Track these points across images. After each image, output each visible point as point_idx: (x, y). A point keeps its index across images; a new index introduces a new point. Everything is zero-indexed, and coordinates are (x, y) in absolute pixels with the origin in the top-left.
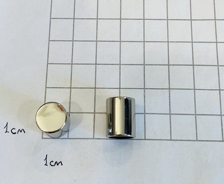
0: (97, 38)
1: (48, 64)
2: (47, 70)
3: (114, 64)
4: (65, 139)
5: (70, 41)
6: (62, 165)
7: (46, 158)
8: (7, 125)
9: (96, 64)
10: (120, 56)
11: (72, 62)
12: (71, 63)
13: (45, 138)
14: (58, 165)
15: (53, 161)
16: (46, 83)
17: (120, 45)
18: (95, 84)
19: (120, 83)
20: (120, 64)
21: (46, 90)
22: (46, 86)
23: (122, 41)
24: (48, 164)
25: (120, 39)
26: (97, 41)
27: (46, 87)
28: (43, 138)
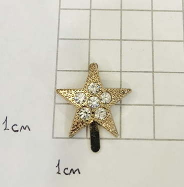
0: (121, 7)
1: (58, 39)
2: (58, 48)
3: (144, 40)
4: (83, 138)
5: (87, 9)
6: (79, 173)
7: (58, 165)
8: (6, 120)
9: (121, 40)
10: (152, 30)
11: (90, 37)
12: (88, 38)
13: (57, 138)
14: (74, 173)
15: (67, 169)
16: (57, 64)
17: (152, 15)
18: (121, 67)
19: (153, 66)
20: (153, 41)
21: (56, 74)
22: (56, 68)
23: (155, 11)
24: (61, 171)
25: (152, 7)
26: (121, 10)
27: (57, 70)
28: (53, 138)
